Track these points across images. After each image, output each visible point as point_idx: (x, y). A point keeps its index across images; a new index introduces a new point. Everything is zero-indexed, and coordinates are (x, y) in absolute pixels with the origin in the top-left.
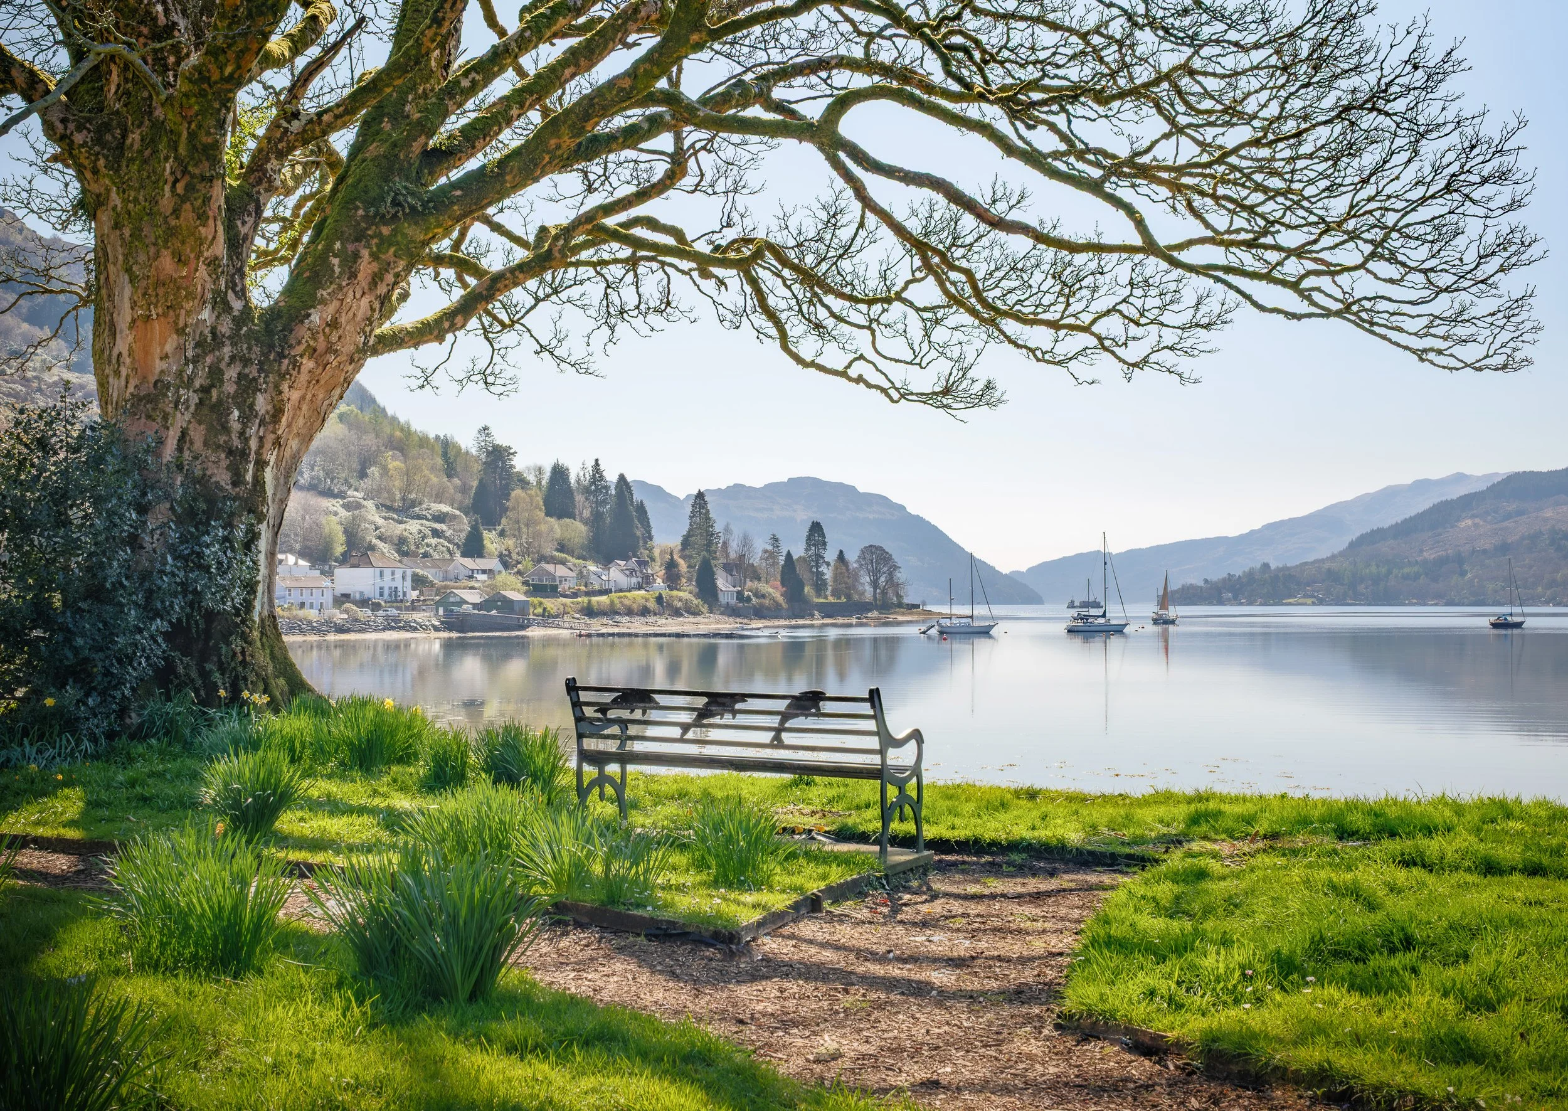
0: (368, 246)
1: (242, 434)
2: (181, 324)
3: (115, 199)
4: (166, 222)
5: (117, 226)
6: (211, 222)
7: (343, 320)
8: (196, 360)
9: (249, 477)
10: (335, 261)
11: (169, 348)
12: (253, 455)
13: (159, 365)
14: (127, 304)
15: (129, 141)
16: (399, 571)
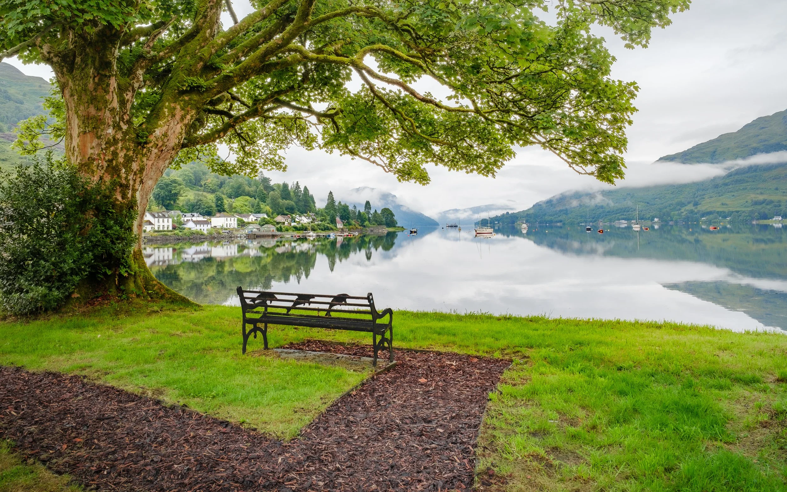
0: (179, 104)
1: (126, 178)
2: (99, 134)
3: (71, 83)
4: (92, 94)
5: (72, 95)
6: (111, 93)
7: (169, 133)
8: (106, 149)
9: (129, 195)
10: (166, 110)
11: (94, 144)
12: (131, 187)
13: (90, 151)
14: (76, 127)
15: (76, 61)
16: (233, 219)
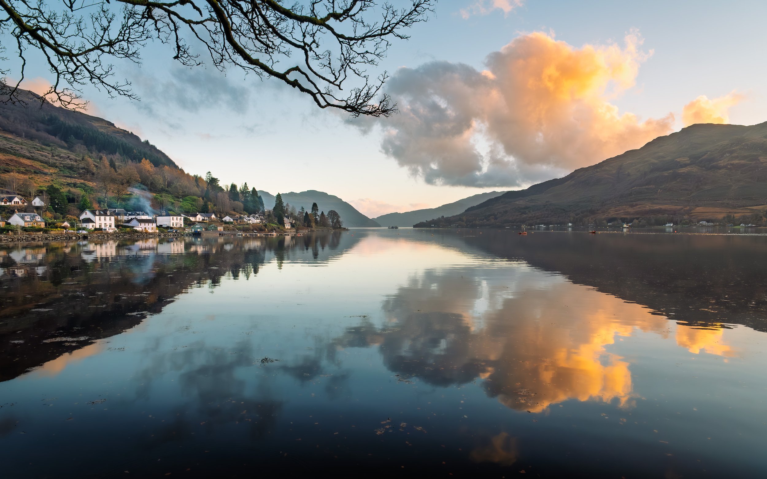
16: (179, 218)
